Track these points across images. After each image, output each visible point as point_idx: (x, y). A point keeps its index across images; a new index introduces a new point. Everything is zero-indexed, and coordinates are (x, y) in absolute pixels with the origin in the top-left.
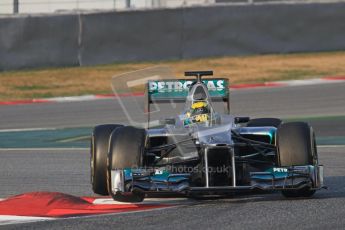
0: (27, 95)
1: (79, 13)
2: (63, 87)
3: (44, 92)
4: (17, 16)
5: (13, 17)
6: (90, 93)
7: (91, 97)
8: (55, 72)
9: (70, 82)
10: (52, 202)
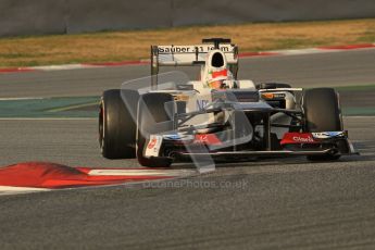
0: (12, 64)
2: (49, 55)
3: (30, 60)
7: (79, 66)
8: (41, 39)
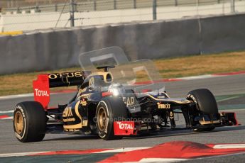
0: (165, 77)
1: (199, 18)
2: (189, 69)
3: (176, 73)
4: (156, 22)
5: (153, 22)
6: (209, 73)
7: (210, 76)
8: (184, 59)
9: (194, 66)
10: (184, 148)
